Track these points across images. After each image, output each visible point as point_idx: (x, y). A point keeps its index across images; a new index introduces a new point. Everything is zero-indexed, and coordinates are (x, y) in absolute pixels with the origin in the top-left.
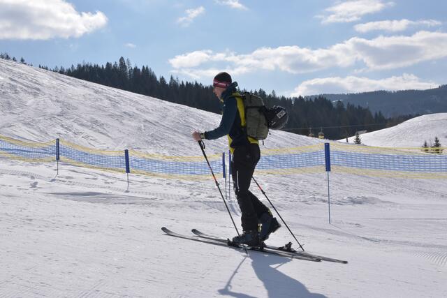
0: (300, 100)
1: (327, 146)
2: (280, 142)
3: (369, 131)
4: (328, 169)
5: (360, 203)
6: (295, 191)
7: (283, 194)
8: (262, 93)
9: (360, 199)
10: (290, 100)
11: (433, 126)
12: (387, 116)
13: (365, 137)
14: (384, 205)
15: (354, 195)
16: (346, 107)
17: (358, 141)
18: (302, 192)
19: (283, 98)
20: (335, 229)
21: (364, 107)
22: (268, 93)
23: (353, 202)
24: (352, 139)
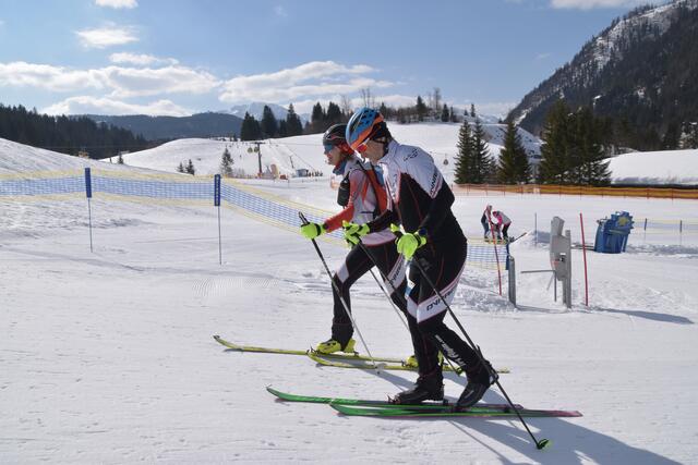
0: (63, 119)
1: (88, 171)
2: (40, 161)
3: (131, 151)
4: (89, 195)
5: (123, 225)
6: (55, 215)
7: (41, 218)
8: (22, 109)
9: (124, 222)
10: (53, 118)
11: (187, 150)
12: (148, 139)
13: (127, 157)
14: (146, 226)
15: (117, 217)
16: (109, 128)
17: (121, 161)
18: (64, 216)
19: (46, 116)
20: (97, 257)
21: (127, 129)
22: (28, 109)
23: (116, 224)
24: (115, 159)
